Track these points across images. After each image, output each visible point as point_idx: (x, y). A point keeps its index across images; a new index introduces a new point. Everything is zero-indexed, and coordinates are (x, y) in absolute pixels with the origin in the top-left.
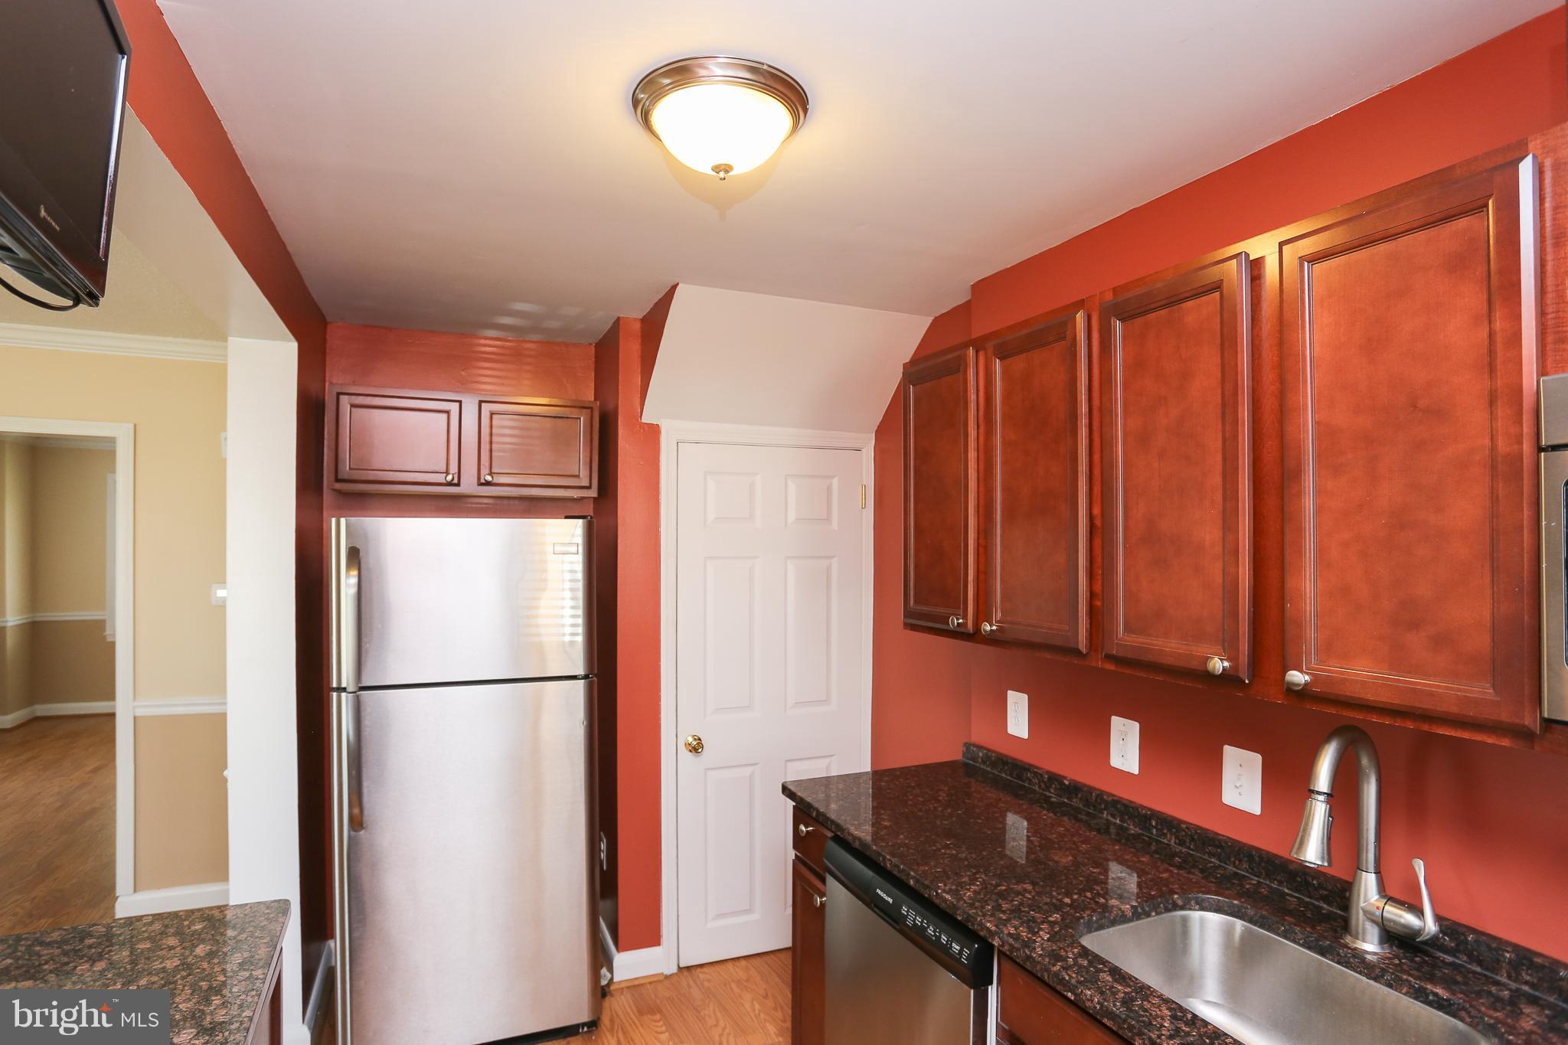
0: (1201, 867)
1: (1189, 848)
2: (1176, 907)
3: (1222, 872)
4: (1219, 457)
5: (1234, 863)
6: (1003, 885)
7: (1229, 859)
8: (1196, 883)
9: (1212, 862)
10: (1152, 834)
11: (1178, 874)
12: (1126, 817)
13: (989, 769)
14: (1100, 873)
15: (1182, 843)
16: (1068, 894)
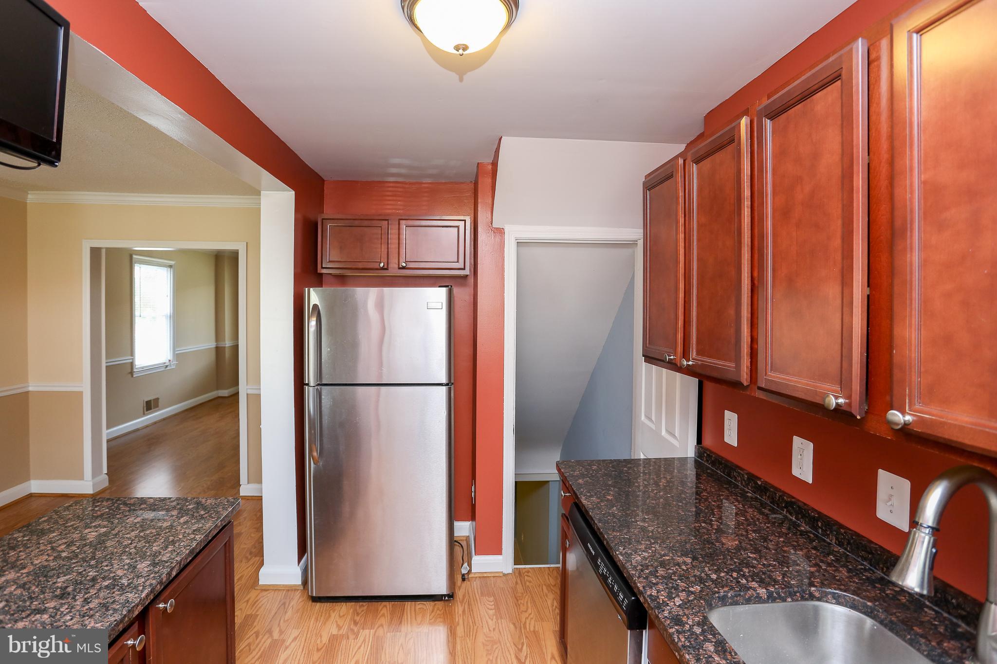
0: (850, 567)
1: (846, 549)
2: (812, 597)
3: (869, 575)
4: (839, 222)
5: (883, 569)
6: (669, 556)
7: (878, 565)
8: (838, 580)
9: (862, 565)
10: (819, 533)
11: (825, 570)
12: (800, 516)
13: (710, 466)
14: (755, 559)
15: (840, 544)
16: (717, 571)
